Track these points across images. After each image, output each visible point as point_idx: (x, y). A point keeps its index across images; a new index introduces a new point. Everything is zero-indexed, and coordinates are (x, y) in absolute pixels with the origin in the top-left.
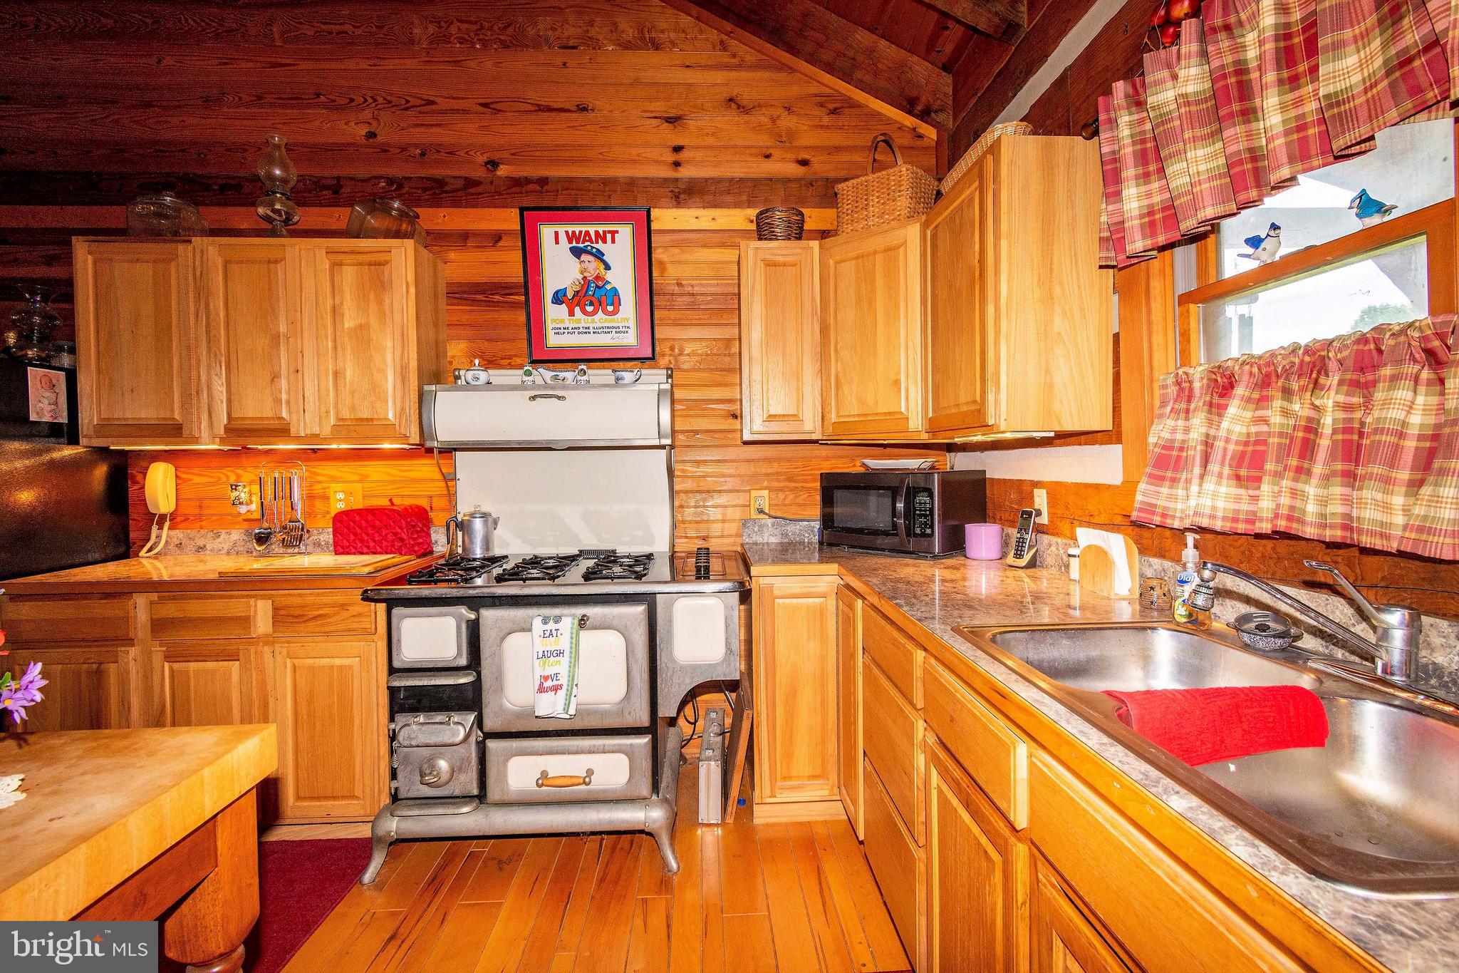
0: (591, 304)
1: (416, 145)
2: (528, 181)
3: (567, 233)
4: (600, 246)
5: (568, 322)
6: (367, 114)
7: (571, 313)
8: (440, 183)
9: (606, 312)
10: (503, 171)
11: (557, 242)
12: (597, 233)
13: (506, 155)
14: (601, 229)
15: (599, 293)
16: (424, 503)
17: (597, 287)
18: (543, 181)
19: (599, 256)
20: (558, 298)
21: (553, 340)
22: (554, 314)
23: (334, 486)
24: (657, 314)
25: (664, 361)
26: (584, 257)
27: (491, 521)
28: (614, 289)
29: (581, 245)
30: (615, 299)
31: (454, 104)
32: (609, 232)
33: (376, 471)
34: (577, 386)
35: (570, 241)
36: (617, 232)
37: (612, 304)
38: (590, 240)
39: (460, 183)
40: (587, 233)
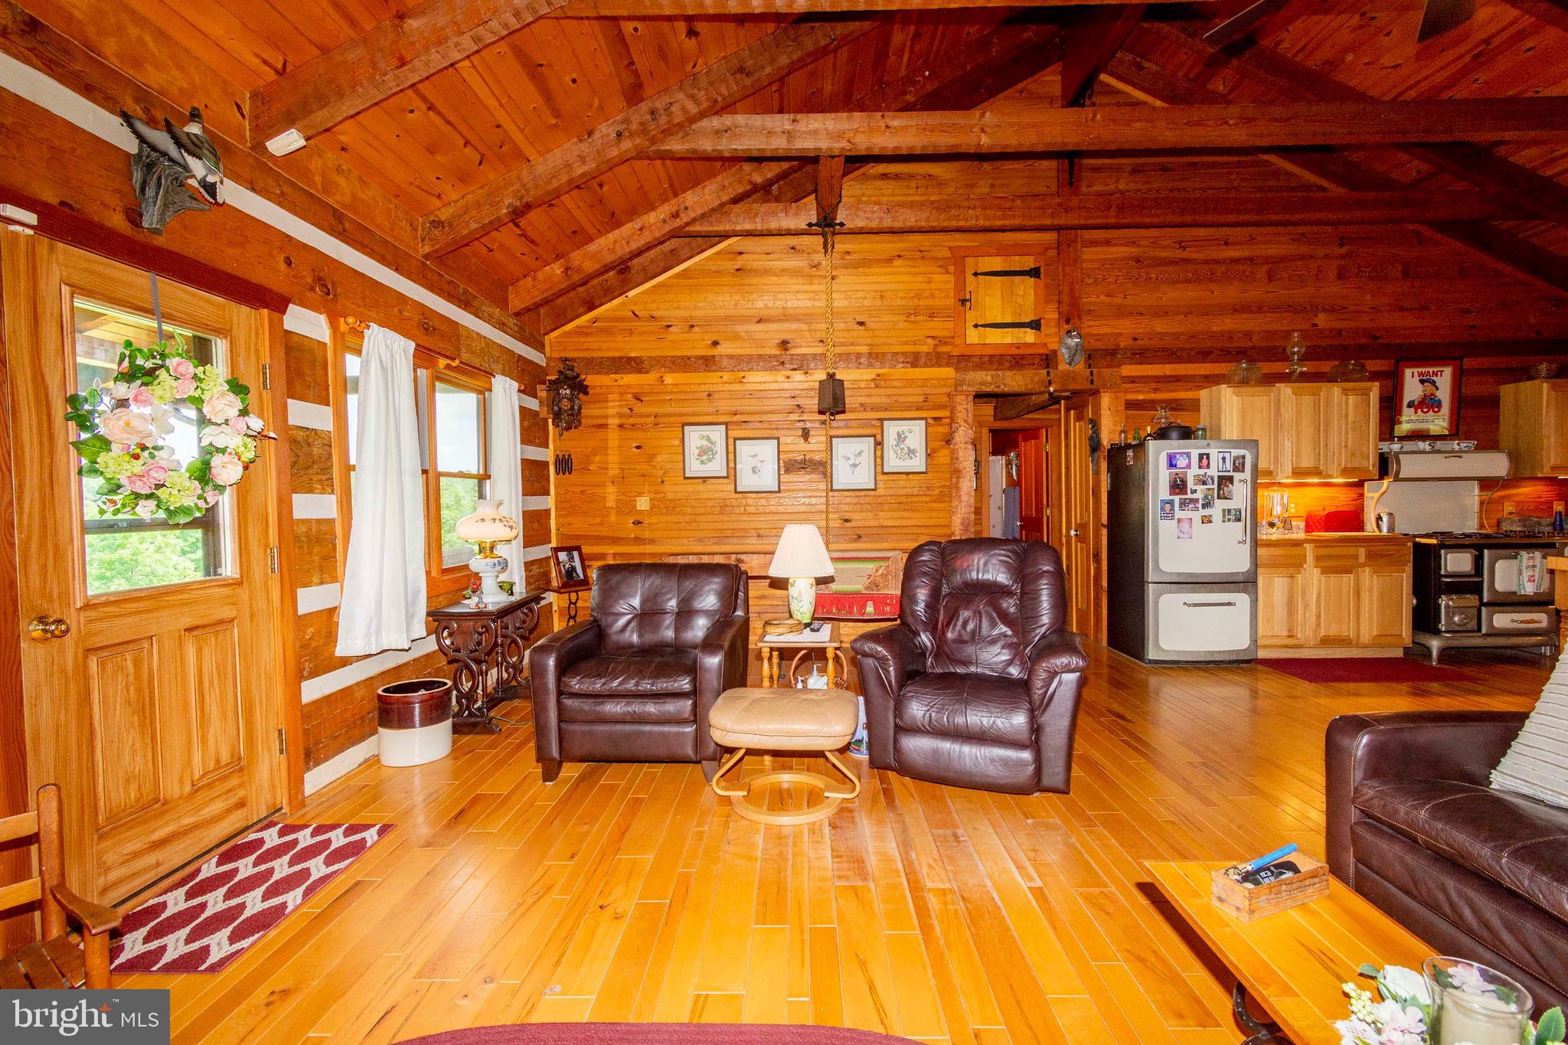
0: (1427, 407)
4: (1434, 378)
6: (1312, 315)
7: (1415, 412)
9: (1433, 411)
10: (1381, 340)
11: (1413, 376)
13: (1382, 332)
14: (1435, 370)
15: (1431, 402)
17: (1431, 398)
19: (1433, 383)
20: (1410, 405)
26: (1426, 384)
28: (1439, 400)
29: (1424, 378)
30: (1439, 404)
36: (1444, 370)
37: (1437, 407)
39: (1356, 347)
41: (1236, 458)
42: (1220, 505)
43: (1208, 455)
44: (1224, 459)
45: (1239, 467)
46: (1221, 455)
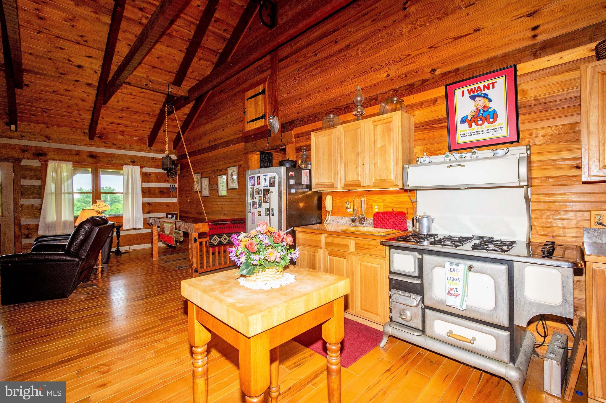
0: (481, 120)
1: (403, 74)
2: (449, 72)
3: (468, 90)
5: (469, 130)
6: (387, 69)
7: (470, 126)
8: (412, 85)
9: (489, 122)
10: (438, 72)
11: (463, 95)
12: (484, 86)
13: (440, 64)
14: (486, 83)
15: (485, 114)
16: (405, 211)
17: (484, 111)
18: (456, 70)
20: (463, 121)
21: (461, 140)
22: (461, 128)
23: (374, 204)
24: (520, 118)
25: (524, 142)
26: (477, 99)
27: (431, 220)
28: (495, 111)
29: (476, 94)
30: (494, 115)
31: (418, 52)
32: (491, 84)
33: (388, 198)
34: (472, 159)
35: (470, 93)
36: (496, 82)
37: (493, 118)
38: (481, 90)
39: (419, 83)
40: (479, 87)
41: (271, 178)
42: (265, 206)
43: (259, 177)
44: (265, 179)
45: (272, 184)
46: (264, 177)
